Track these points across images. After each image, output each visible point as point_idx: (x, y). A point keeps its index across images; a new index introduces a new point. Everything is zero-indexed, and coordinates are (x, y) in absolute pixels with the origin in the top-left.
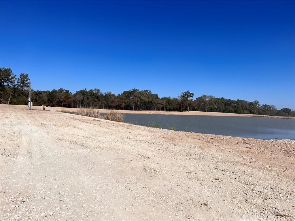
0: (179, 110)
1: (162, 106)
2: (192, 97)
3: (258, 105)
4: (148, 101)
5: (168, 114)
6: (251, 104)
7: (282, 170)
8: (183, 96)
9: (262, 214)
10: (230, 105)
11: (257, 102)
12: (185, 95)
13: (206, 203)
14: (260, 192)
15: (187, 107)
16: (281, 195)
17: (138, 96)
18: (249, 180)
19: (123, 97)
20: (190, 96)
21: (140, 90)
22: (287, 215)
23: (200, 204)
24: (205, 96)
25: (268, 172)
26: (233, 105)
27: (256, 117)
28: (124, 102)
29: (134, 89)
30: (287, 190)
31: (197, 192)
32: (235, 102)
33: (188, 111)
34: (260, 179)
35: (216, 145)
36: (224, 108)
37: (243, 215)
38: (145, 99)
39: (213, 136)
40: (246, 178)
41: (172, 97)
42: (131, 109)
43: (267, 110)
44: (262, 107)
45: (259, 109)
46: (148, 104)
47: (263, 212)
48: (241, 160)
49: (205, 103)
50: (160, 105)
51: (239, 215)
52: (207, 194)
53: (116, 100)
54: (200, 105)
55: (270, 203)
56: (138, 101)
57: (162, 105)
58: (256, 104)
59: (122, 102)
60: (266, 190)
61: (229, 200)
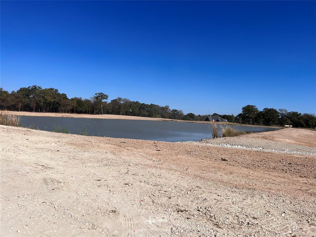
0: (92, 113)
1: (71, 107)
2: (106, 99)
3: (169, 109)
4: (54, 101)
5: (79, 117)
6: (163, 108)
7: (185, 169)
8: (97, 98)
9: (166, 212)
10: (144, 108)
11: (168, 107)
12: (99, 96)
13: (114, 209)
14: (166, 191)
15: (100, 109)
16: (182, 192)
17: (40, 94)
18: (157, 182)
19: (20, 95)
20: (105, 98)
21: (43, 88)
22: (186, 209)
23: (108, 212)
24: (120, 99)
25: (173, 172)
26: (147, 109)
28: (21, 101)
29: (35, 86)
30: (188, 187)
31: (106, 200)
32: (149, 106)
33: (102, 114)
34: (167, 179)
35: (128, 149)
36: (138, 112)
37: (149, 216)
38: (50, 99)
39: (126, 140)
40: (154, 179)
41: (83, 98)
42: (31, 110)
43: (176, 115)
44: (172, 111)
45: (169, 114)
46: (53, 105)
47: (167, 210)
48: (151, 162)
49: (120, 106)
50: (69, 107)
51: (145, 217)
52: (116, 201)
53: (9, 99)
54: (115, 108)
55: (173, 201)
56: (40, 101)
57: (72, 106)
58: (167, 108)
59: (18, 102)
60: (170, 189)
61: (138, 203)
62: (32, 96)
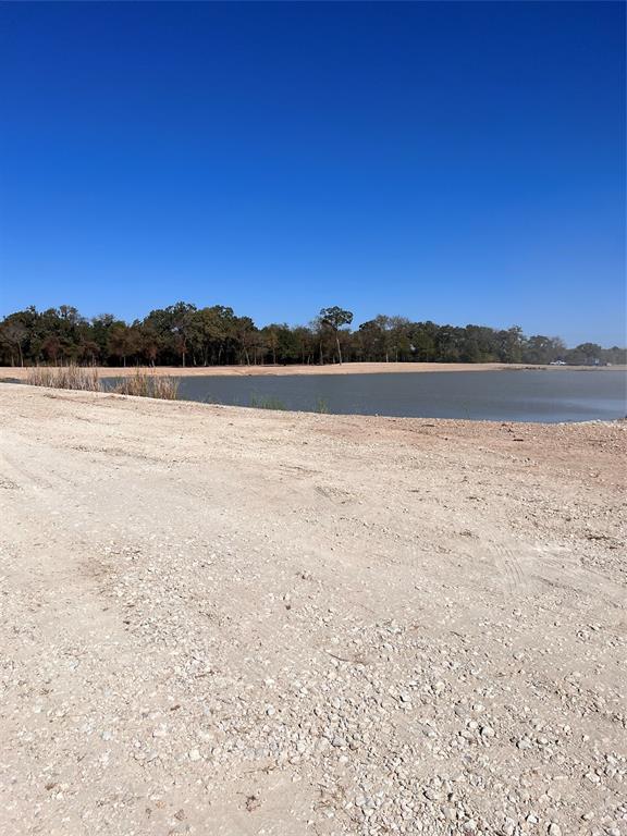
0: (316, 361)
1: (266, 350)
2: (347, 322)
3: (521, 337)
4: (227, 338)
5: (288, 373)
6: (503, 336)
8: (324, 322)
10: (448, 340)
11: (518, 329)
12: (330, 317)
15: (335, 350)
17: (194, 323)
19: (151, 330)
20: (344, 320)
21: (200, 307)
24: (382, 319)
26: (456, 340)
27: (516, 369)
28: (155, 343)
29: (182, 304)
32: (462, 333)
33: (338, 362)
36: (433, 351)
38: (217, 333)
41: (292, 327)
42: (177, 363)
43: (541, 351)
44: (529, 342)
45: (522, 350)
46: (225, 348)
49: (383, 338)
50: (260, 348)
53: (129, 339)
54: (370, 344)
56: (195, 339)
57: (267, 347)
58: (516, 335)
59: (149, 344)
62: (176, 329)
